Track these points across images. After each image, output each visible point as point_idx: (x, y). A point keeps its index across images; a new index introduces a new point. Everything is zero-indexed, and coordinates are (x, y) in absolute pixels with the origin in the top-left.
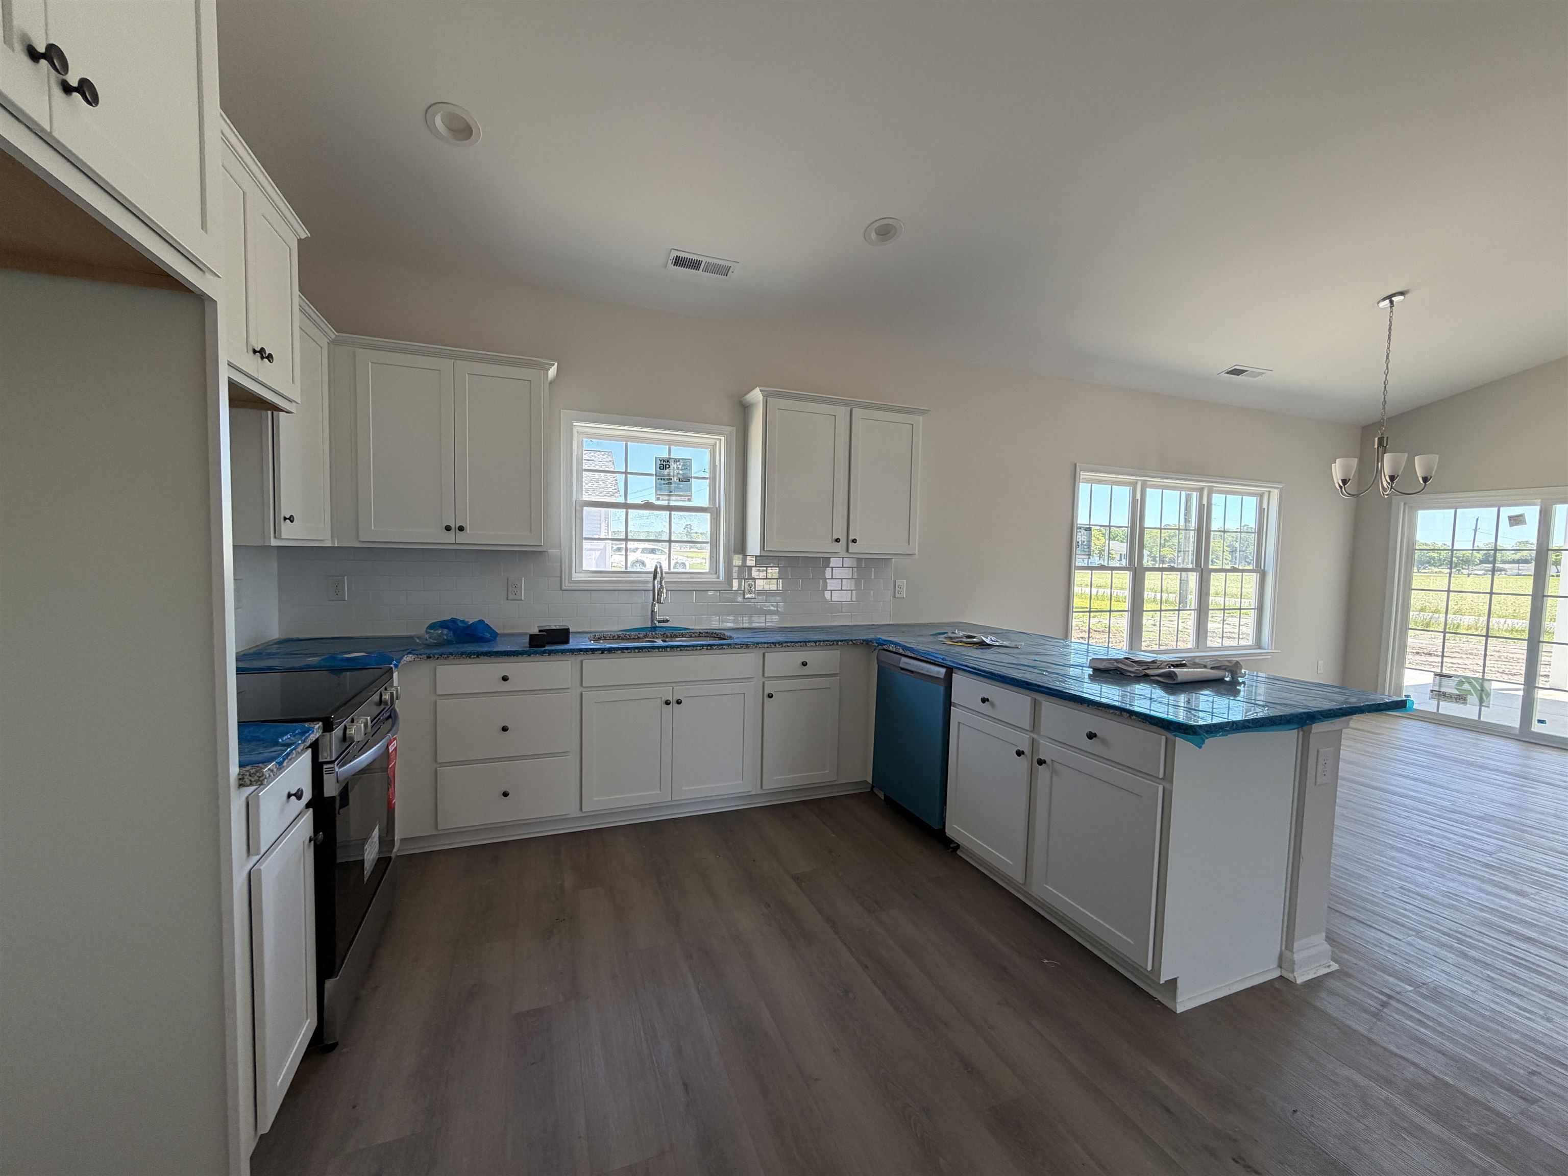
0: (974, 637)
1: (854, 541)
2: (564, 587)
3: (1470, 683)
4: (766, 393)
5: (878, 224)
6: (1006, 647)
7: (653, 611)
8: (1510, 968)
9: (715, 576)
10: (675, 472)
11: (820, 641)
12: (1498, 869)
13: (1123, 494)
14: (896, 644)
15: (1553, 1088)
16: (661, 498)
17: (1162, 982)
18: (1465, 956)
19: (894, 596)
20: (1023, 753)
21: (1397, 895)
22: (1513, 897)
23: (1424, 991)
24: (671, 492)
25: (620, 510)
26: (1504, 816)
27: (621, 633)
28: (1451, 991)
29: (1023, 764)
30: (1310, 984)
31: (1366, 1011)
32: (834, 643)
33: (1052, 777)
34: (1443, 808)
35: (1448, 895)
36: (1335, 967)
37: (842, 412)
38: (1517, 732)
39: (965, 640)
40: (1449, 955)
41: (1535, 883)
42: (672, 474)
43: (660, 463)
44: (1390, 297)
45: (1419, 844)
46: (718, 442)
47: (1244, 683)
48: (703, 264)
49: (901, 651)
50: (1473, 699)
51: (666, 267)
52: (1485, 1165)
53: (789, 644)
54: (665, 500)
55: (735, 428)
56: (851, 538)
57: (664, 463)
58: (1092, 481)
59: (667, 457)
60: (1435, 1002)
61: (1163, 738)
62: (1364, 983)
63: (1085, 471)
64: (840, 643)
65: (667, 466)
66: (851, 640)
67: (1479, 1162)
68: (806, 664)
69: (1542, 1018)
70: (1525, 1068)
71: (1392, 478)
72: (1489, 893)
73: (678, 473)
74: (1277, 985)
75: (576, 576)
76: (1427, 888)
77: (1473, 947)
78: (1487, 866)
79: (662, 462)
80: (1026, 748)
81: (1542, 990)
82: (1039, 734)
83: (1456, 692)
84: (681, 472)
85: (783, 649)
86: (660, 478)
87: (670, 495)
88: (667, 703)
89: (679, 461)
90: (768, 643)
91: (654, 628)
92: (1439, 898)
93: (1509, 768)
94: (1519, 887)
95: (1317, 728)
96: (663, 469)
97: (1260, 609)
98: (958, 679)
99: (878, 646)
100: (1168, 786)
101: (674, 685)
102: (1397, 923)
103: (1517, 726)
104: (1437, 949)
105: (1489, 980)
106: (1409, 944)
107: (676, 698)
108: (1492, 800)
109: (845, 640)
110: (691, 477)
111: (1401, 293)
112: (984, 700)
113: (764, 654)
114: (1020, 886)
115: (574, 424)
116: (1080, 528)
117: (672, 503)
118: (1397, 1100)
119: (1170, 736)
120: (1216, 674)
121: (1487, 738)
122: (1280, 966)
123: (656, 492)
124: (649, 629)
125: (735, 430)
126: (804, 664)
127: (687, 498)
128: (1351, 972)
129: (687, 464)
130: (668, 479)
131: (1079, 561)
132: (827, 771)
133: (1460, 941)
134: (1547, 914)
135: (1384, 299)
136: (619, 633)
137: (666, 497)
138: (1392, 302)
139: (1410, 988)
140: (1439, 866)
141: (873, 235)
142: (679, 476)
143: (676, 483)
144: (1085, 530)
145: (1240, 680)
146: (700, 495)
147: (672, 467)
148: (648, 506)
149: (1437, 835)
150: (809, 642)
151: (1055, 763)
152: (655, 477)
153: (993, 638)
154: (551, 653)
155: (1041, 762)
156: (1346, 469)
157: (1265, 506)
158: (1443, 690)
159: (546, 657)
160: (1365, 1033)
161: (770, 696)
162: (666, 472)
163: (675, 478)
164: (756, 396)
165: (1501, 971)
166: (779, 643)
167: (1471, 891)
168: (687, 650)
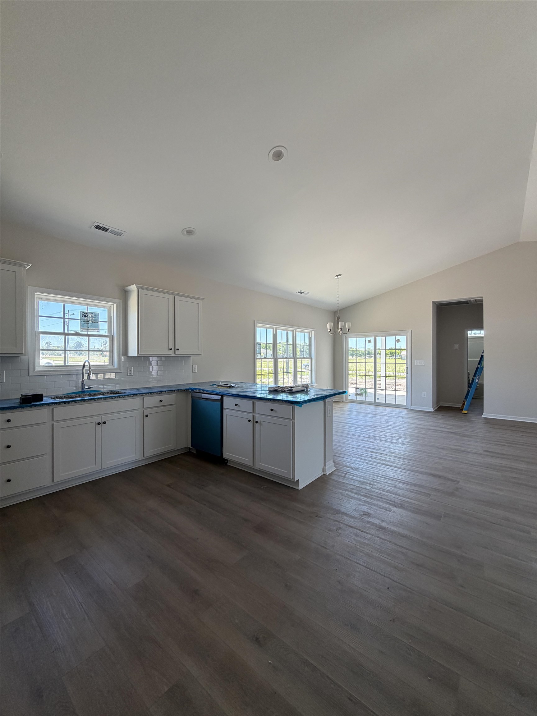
0: (228, 385)
1: (178, 349)
2: (30, 375)
3: (363, 390)
4: (138, 287)
5: (188, 229)
6: (239, 387)
7: (82, 384)
8: (370, 459)
9: (112, 366)
10: (91, 318)
11: (168, 391)
12: (369, 438)
13: (270, 332)
14: (200, 389)
15: (377, 481)
16: (83, 330)
17: (295, 481)
18: (362, 459)
19: (192, 372)
20: (250, 421)
21: (348, 449)
22: (372, 443)
23: (354, 469)
24: (88, 328)
25: (61, 336)
26: (370, 425)
27: (66, 395)
28: (359, 467)
29: (251, 424)
30: (329, 474)
31: (342, 477)
32: (173, 391)
33: (260, 426)
34: (358, 425)
35: (358, 446)
36: (335, 469)
37: (171, 297)
38: (373, 403)
39: (224, 386)
40: (359, 460)
41: (376, 439)
42: (89, 319)
43: (82, 314)
44: (337, 276)
45: (353, 435)
46: (112, 306)
47: (310, 391)
48: (109, 230)
49: (202, 392)
50: (364, 394)
51: (91, 228)
52: (365, 500)
53: (154, 393)
54: (85, 331)
55: (121, 300)
56: (176, 348)
57: (85, 314)
58: (260, 327)
59: (86, 311)
60: (356, 471)
61: (292, 407)
62: (342, 471)
63: (258, 323)
64: (175, 391)
65: (86, 316)
66: (180, 390)
67: (363, 499)
68: (162, 401)
69: (376, 468)
70: (372, 479)
71: (341, 329)
72: (366, 444)
73: (92, 319)
74: (323, 476)
75: (37, 369)
76: (355, 445)
77: (364, 457)
78: (367, 437)
79: (84, 314)
80: (251, 419)
81: (376, 462)
82: (255, 413)
83: (360, 393)
84: (93, 318)
85: (152, 395)
86: (83, 321)
87: (88, 329)
88: (99, 424)
89: (92, 314)
90: (145, 393)
91: (83, 392)
92: (357, 447)
93: (372, 413)
94: (373, 441)
95: (328, 400)
96: (84, 317)
97: (311, 371)
98: (225, 399)
99: (192, 391)
100: (293, 421)
101: (102, 415)
102: (348, 455)
103: (373, 401)
104: (356, 459)
105: (366, 463)
106: (351, 459)
107: (103, 421)
108: (368, 421)
109: (178, 390)
110: (99, 321)
111: (340, 275)
112: (236, 405)
113: (143, 398)
114: (252, 467)
115: (36, 293)
116: (257, 344)
117: (89, 333)
118: (349, 493)
119: (293, 406)
120: (302, 389)
121: (367, 405)
122: (323, 472)
123: (81, 328)
124: (81, 392)
125: (121, 302)
126: (161, 401)
127: (97, 331)
128: (339, 469)
129: (96, 315)
130: (87, 322)
131: (258, 356)
132: (172, 445)
133: (361, 456)
134: (378, 446)
135: (336, 276)
136: (65, 395)
137: (86, 330)
138: (338, 277)
139: (351, 469)
140: (357, 440)
141: (185, 232)
142: (93, 320)
143: (91, 324)
144: (259, 345)
145: (309, 390)
146: (104, 329)
147: (89, 316)
148: (77, 334)
149: (357, 432)
150: (163, 391)
151: (261, 422)
152: (80, 321)
153: (234, 385)
154: (35, 406)
155: (257, 422)
156: (330, 325)
157: (311, 336)
158: (357, 393)
159: (33, 408)
160: (342, 481)
161: (147, 416)
162: (86, 318)
163: (91, 321)
164: (133, 288)
165: (368, 460)
166: (150, 393)
167: (364, 444)
168: (108, 399)
